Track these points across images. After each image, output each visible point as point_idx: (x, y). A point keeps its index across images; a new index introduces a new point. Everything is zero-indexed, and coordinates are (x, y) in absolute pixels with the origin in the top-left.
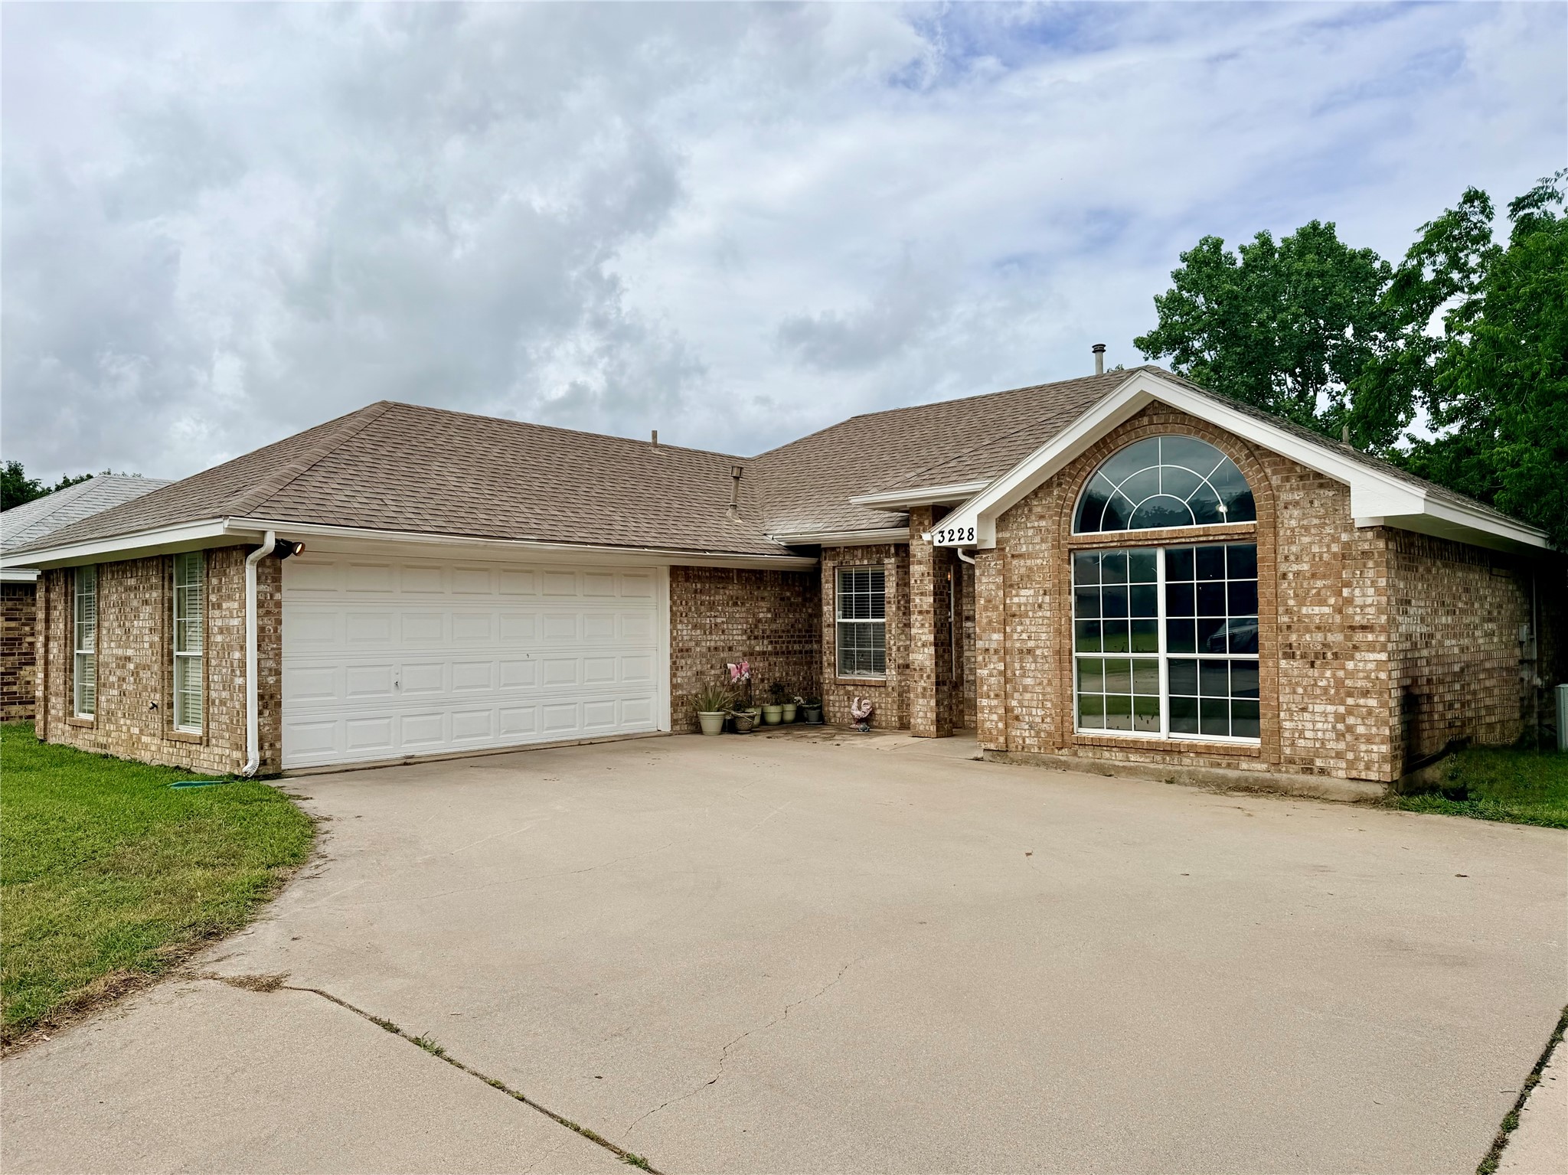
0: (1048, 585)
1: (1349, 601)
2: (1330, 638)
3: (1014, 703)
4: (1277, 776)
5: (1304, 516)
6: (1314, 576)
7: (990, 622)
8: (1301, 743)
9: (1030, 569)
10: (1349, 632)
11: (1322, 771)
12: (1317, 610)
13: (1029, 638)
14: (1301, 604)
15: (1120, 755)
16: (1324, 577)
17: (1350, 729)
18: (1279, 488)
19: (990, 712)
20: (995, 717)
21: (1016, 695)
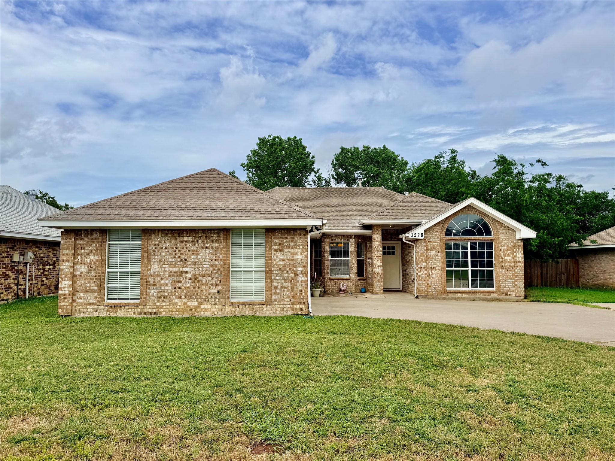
0: (440, 250)
1: (516, 256)
2: (511, 264)
3: (429, 282)
4: (500, 297)
5: (505, 236)
6: (507, 250)
7: (422, 260)
8: (505, 289)
9: (434, 245)
10: (516, 263)
11: (510, 295)
12: (508, 258)
13: (434, 264)
14: (505, 256)
15: (460, 295)
16: (510, 250)
17: (516, 285)
18: (499, 229)
19: (422, 285)
20: (424, 286)
21: (430, 280)
